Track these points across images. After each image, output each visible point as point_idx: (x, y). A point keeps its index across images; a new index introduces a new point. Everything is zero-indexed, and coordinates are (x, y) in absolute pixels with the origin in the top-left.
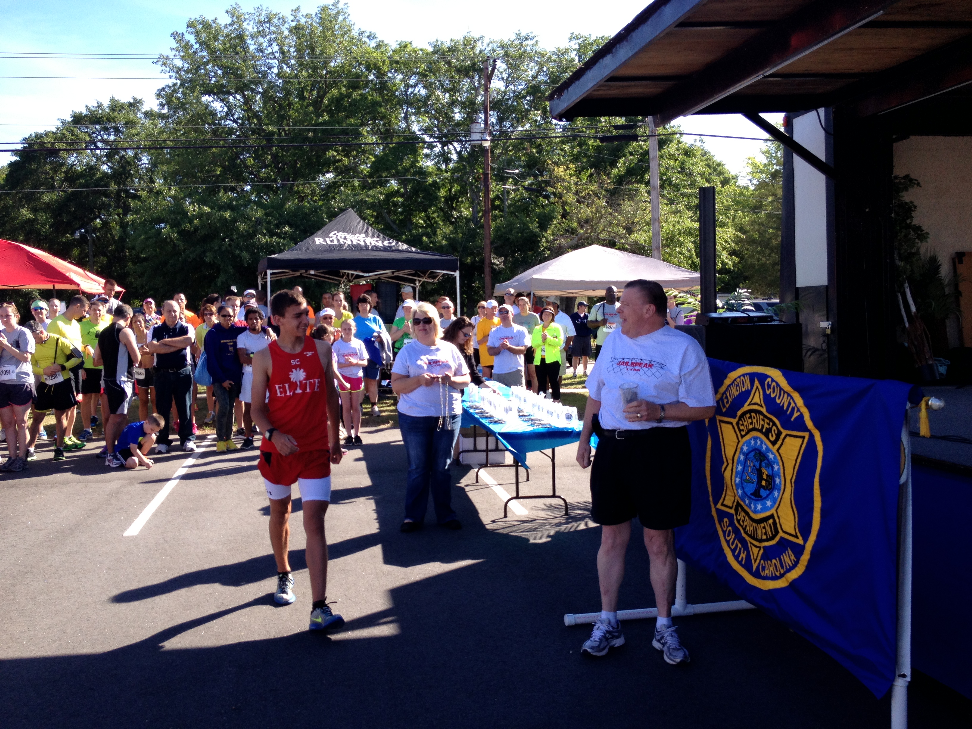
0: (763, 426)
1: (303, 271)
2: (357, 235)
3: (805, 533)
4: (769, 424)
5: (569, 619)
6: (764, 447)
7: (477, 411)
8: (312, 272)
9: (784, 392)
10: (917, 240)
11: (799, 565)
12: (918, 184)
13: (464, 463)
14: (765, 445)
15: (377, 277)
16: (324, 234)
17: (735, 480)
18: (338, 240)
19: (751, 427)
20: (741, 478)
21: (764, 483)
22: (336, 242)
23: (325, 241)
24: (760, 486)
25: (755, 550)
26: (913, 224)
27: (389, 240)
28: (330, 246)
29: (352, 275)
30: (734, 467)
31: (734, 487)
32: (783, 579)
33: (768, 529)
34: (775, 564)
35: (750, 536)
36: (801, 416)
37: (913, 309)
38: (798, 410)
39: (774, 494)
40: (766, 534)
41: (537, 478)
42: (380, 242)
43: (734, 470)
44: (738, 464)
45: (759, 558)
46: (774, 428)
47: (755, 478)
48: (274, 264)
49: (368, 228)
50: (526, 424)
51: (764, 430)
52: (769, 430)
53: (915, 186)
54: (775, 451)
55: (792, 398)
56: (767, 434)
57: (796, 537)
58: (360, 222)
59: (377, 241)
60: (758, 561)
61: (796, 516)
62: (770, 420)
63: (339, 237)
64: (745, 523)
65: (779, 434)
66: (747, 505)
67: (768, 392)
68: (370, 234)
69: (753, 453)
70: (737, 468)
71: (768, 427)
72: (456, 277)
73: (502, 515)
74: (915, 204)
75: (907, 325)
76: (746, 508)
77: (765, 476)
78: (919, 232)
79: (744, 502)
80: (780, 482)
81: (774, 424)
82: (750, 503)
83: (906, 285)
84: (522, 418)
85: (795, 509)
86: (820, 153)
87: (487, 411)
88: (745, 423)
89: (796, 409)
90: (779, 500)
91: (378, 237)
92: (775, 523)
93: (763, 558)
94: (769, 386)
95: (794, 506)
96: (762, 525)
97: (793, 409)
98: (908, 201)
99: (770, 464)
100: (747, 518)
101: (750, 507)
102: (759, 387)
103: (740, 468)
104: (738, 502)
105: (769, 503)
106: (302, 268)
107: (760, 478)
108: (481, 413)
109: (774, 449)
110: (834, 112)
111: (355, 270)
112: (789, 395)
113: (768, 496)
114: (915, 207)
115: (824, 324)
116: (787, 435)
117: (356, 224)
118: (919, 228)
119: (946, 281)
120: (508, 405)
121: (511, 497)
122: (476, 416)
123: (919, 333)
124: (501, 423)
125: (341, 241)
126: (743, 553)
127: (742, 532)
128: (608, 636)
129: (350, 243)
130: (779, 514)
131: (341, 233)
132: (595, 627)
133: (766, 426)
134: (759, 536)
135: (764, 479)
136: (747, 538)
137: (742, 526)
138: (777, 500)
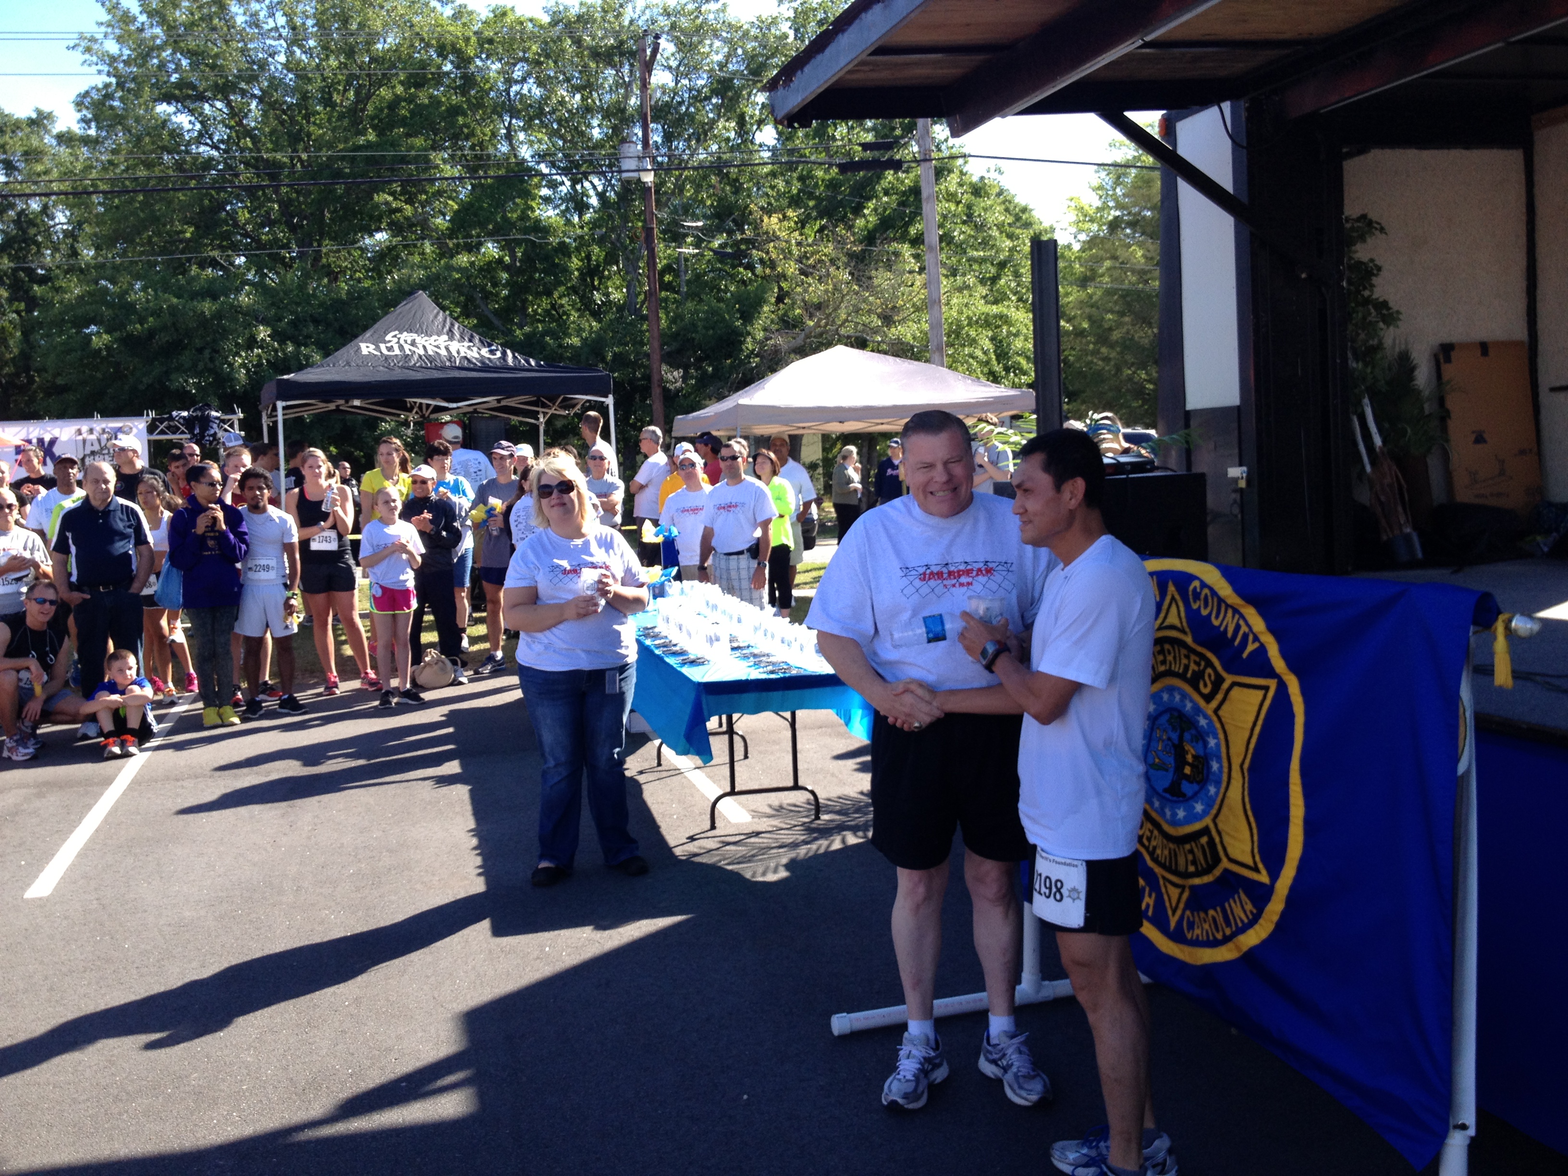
0: (1187, 667)
1: (341, 402)
2: (435, 337)
3: (1275, 864)
4: (1198, 664)
5: (840, 1023)
7: (657, 642)
8: (357, 403)
9: (1228, 606)
10: (1381, 325)
11: (1261, 921)
12: (1382, 230)
15: (471, 409)
16: (376, 336)
18: (401, 348)
19: (1162, 668)
21: (1187, 770)
22: (397, 352)
23: (378, 348)
24: (1180, 775)
25: (1174, 892)
26: (1374, 297)
28: (387, 358)
29: (428, 406)
32: (1231, 945)
33: (1199, 854)
34: (1213, 918)
35: (1162, 866)
36: (1262, 650)
37: (1378, 441)
38: (1256, 639)
39: (1209, 791)
40: (1194, 862)
41: (760, 753)
42: (475, 349)
45: (1181, 906)
46: (1209, 670)
47: (1170, 761)
48: (288, 391)
49: (452, 325)
50: (745, 663)
51: (1189, 675)
52: (1199, 675)
53: (1377, 233)
54: (1210, 712)
55: (1242, 616)
56: (1194, 682)
57: (1256, 870)
58: (438, 313)
59: (469, 348)
60: (1179, 912)
61: (1255, 831)
62: (1202, 656)
63: (402, 342)
64: (1154, 843)
65: (1218, 681)
66: (1156, 811)
67: (1195, 606)
68: (457, 336)
71: (1196, 668)
72: (607, 406)
73: (708, 825)
74: (1378, 263)
75: (1368, 468)
76: (1155, 815)
77: (1189, 758)
78: (1385, 312)
79: (1152, 804)
80: (1221, 768)
81: (1209, 664)
82: (1162, 808)
83: (1366, 401)
84: (738, 653)
85: (1252, 819)
86: (1225, 179)
87: (674, 642)
89: (1251, 638)
90: (1218, 801)
91: (470, 341)
92: (1211, 842)
93: (1189, 906)
94: (1196, 596)
95: (1250, 813)
96: (1187, 847)
97: (1245, 636)
98: (1365, 259)
100: (1156, 832)
101: (1163, 815)
102: (1177, 597)
105: (1199, 807)
106: (340, 397)
107: (1181, 761)
108: (665, 645)
109: (1209, 708)
110: (1248, 109)
111: (433, 397)
112: (1236, 611)
113: (1196, 794)
114: (1379, 269)
115: (1235, 472)
116: (1234, 684)
117: (431, 317)
118: (1385, 304)
119: (1426, 393)
120: (712, 631)
121: (721, 793)
122: (657, 652)
123: (1387, 480)
124: (703, 664)
125: (407, 347)
126: (1150, 896)
127: (1147, 858)
128: (927, 1066)
129: (422, 352)
130: (1221, 826)
131: (405, 333)
132: (902, 1053)
133: (1193, 667)
134: (1182, 868)
135: (1189, 764)
136: (1158, 870)
137: (1147, 848)
138: (1214, 801)
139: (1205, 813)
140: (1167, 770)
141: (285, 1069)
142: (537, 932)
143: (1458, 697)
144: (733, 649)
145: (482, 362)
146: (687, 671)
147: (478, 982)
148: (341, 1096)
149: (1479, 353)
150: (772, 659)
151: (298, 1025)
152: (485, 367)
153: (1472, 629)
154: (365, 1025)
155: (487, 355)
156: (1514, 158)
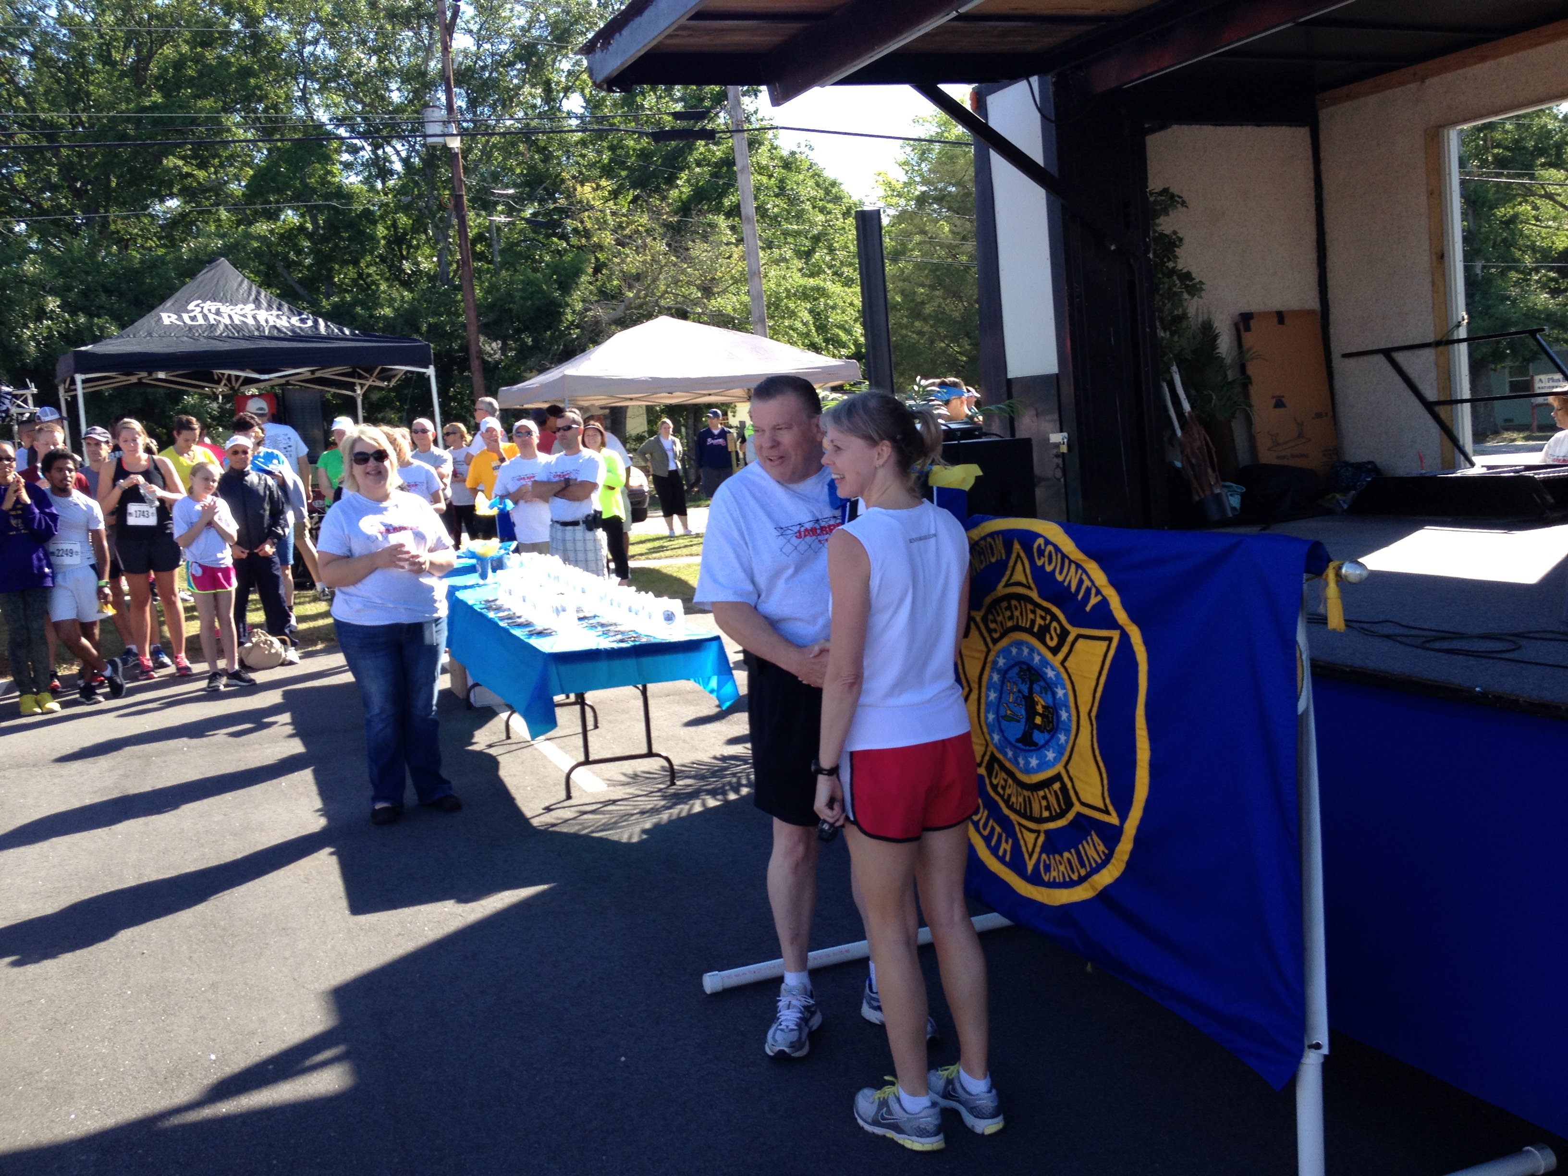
0: (1033, 622)
1: (144, 374)
2: (240, 306)
3: (1123, 804)
4: (1044, 619)
5: (712, 981)
6: (1037, 658)
7: (501, 614)
8: (161, 375)
9: (1071, 561)
10: (1186, 296)
11: (1113, 861)
12: (1184, 203)
13: (478, 705)
14: (1039, 654)
15: (283, 381)
16: (177, 305)
17: (986, 718)
18: (205, 317)
19: (1010, 624)
20: (997, 713)
21: (1038, 720)
22: (201, 321)
23: (180, 318)
24: (1031, 726)
25: (1030, 837)
26: (1178, 268)
27: (300, 314)
28: (191, 328)
29: (238, 377)
30: (983, 695)
31: (985, 729)
32: (1086, 885)
33: (1052, 799)
34: (1069, 860)
35: (1018, 813)
36: (1104, 603)
37: (1187, 407)
38: (1099, 592)
39: (1059, 739)
40: (1048, 808)
41: (610, 722)
42: (284, 318)
43: (983, 701)
44: (988, 689)
45: (1038, 849)
46: (1054, 624)
47: (1022, 712)
48: (86, 363)
49: (258, 293)
50: (593, 633)
51: (1036, 629)
52: (1045, 629)
53: (1179, 206)
54: (1057, 664)
55: (1085, 571)
56: (1041, 635)
57: (1107, 812)
58: (242, 281)
59: (278, 316)
60: (1035, 856)
61: (1105, 776)
62: (1047, 610)
63: (206, 311)
64: (1008, 791)
65: (1064, 635)
66: (1009, 760)
67: (1040, 563)
68: (265, 304)
69: (1016, 670)
70: (987, 696)
71: (1042, 623)
72: (429, 377)
73: (563, 795)
74: (1180, 235)
75: (1179, 433)
76: (1008, 764)
77: (1039, 709)
78: (1188, 282)
79: (1005, 755)
80: (1069, 717)
81: (1054, 617)
82: (1016, 757)
83: (1174, 368)
84: (585, 623)
85: (1101, 764)
87: (518, 614)
88: (1000, 619)
89: (1093, 591)
90: (1069, 749)
91: (279, 309)
92: (1064, 789)
93: (1045, 849)
94: (1041, 553)
95: (1099, 758)
96: (1041, 793)
97: (1088, 590)
98: (1168, 231)
99: (1049, 687)
100: (1010, 781)
101: (1018, 763)
102: (1023, 554)
103: (993, 696)
104: (992, 755)
105: (1050, 755)
106: (142, 369)
107: (1031, 711)
108: (509, 618)
109: (1056, 660)
111: (243, 370)
112: (1079, 566)
113: (1047, 742)
114: (1181, 240)
115: (1057, 437)
116: (1079, 636)
117: (236, 285)
118: (1188, 276)
119: (1228, 361)
120: (559, 602)
121: (574, 763)
122: (502, 624)
123: (1197, 444)
124: (550, 634)
125: (212, 318)
126: (1007, 842)
127: (1002, 805)
128: (807, 1012)
129: (228, 322)
130: (1071, 773)
131: (209, 303)
132: (780, 1004)
133: (1039, 621)
134: (1036, 813)
135: (1039, 714)
136: (1013, 817)
137: (1002, 797)
138: (1065, 749)
139: (1057, 760)
140: (1019, 721)
141: (144, 1058)
142: (395, 908)
143: (1295, 642)
144: (580, 619)
145: (293, 331)
146: (535, 642)
147: (339, 961)
148: (205, 1082)
149: (1276, 320)
150: (619, 628)
151: (153, 1013)
152: (296, 337)
153: (1305, 576)
154: (225, 1009)
155: (298, 324)
156: (1302, 134)
